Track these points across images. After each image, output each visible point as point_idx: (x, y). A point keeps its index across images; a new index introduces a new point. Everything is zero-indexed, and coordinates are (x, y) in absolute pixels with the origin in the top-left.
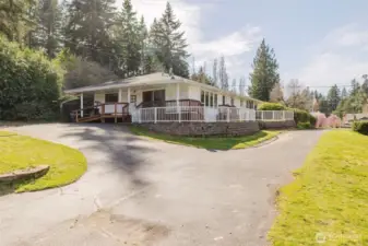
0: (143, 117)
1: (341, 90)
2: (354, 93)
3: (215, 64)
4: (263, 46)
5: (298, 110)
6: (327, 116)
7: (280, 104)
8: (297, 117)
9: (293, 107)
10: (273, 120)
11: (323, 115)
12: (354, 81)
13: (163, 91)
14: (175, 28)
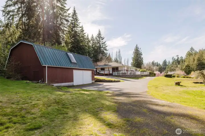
0: (117, 74)
1: (168, 62)
2: (173, 63)
3: (117, 53)
4: (137, 47)
5: (150, 72)
6: (161, 73)
7: (145, 70)
8: (150, 73)
9: (149, 70)
10: (144, 74)
11: (159, 72)
12: (173, 58)
13: (118, 67)
14: (103, 39)
